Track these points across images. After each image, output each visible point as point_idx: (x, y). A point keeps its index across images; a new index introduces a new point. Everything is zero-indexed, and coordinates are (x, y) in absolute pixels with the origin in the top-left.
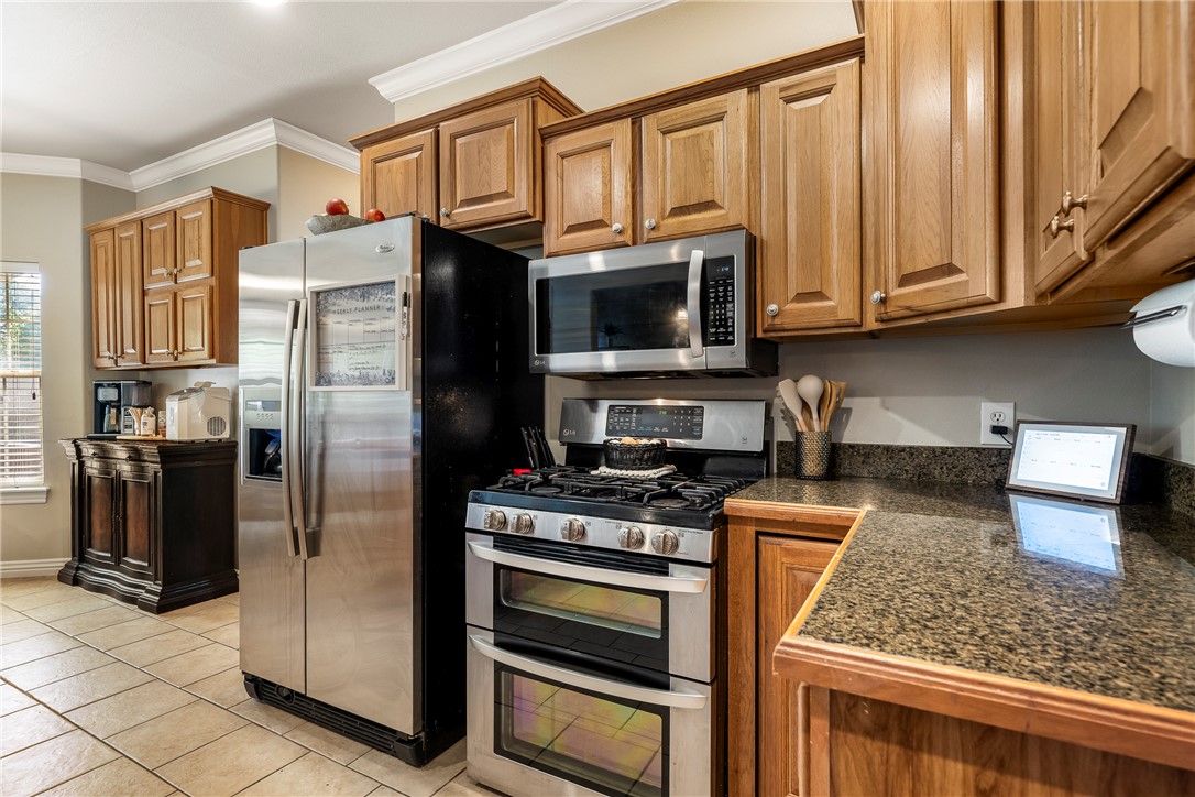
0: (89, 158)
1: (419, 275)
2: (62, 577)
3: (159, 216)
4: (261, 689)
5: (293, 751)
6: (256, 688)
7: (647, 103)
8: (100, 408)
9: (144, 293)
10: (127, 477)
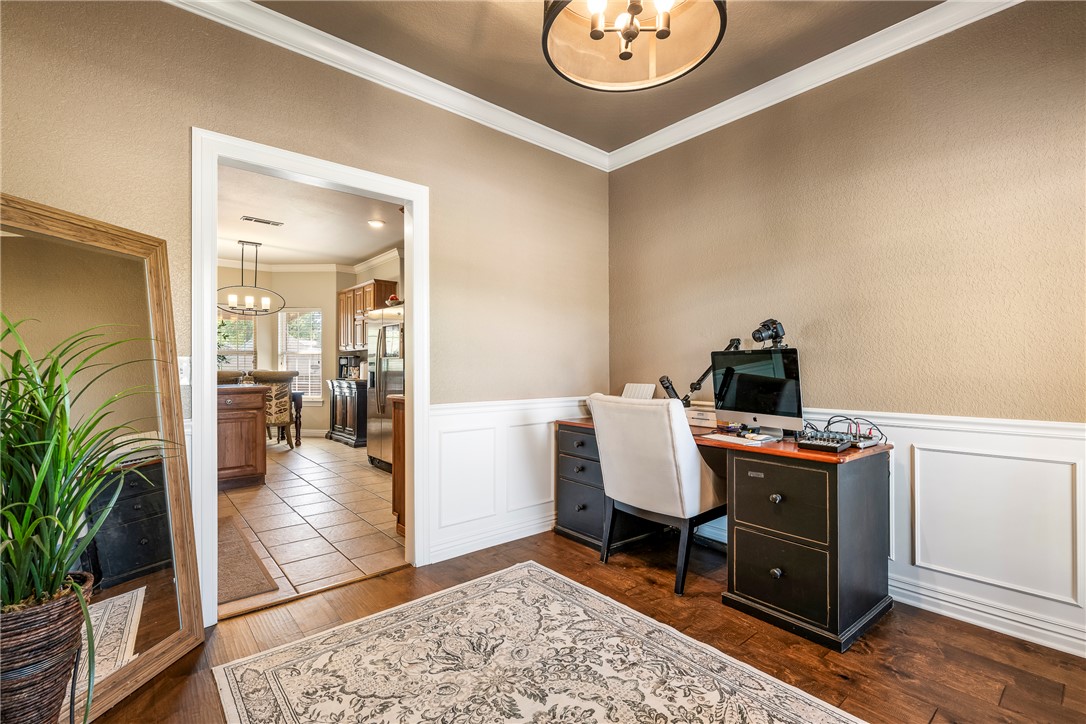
0: (339, 263)
3: (359, 288)
6: (371, 460)
8: (341, 367)
9: (354, 320)
10: (347, 394)
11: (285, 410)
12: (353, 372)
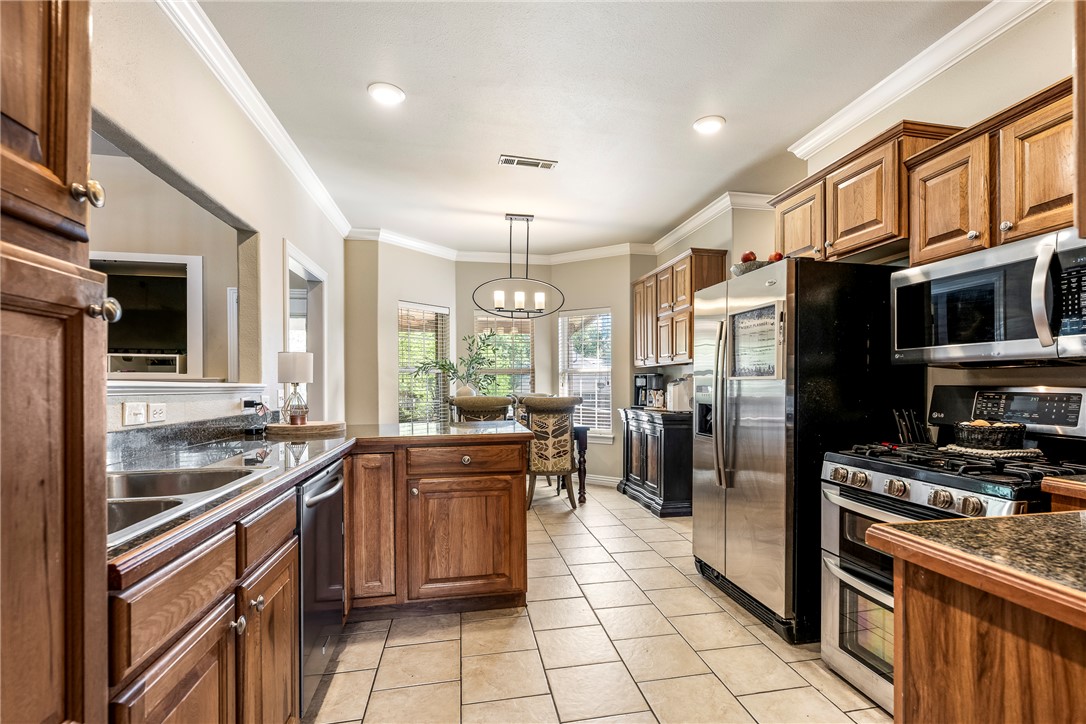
0: (634, 241)
1: (793, 295)
2: (618, 489)
3: (665, 270)
4: (703, 567)
5: (715, 608)
6: (701, 566)
7: (1004, 116)
8: (637, 390)
9: (658, 319)
10: (648, 432)
11: (565, 452)
12: (656, 399)
